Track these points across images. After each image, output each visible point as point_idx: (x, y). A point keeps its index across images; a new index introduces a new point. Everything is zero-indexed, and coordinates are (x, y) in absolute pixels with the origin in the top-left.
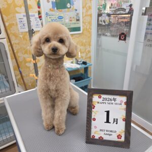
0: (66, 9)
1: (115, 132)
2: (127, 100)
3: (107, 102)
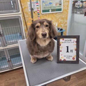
1: (72, 56)
2: (77, 40)
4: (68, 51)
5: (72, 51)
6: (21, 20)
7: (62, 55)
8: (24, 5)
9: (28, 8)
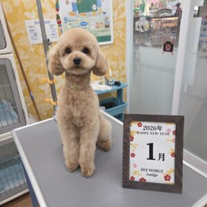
0: (92, 13)
1: (162, 171)
3: (149, 131)
4: (151, 157)
5: (162, 156)
6: (12, 70)
7: (135, 166)
8: (15, 29)
9: (26, 35)
